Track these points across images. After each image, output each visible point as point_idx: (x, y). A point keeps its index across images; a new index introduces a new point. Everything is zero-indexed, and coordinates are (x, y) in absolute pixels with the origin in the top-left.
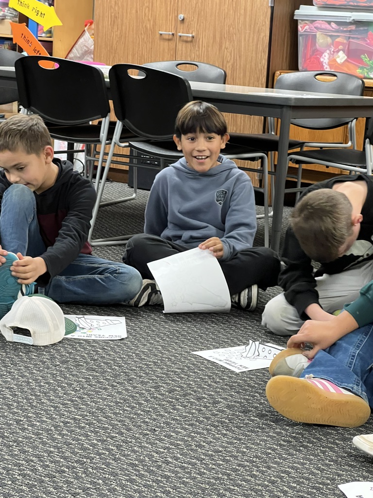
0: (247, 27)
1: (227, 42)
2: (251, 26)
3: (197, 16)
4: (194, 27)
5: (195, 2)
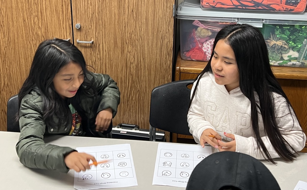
0: (150, 34)
1: (130, 47)
2: (153, 33)
3: (95, 24)
4: (93, 35)
5: (91, 12)
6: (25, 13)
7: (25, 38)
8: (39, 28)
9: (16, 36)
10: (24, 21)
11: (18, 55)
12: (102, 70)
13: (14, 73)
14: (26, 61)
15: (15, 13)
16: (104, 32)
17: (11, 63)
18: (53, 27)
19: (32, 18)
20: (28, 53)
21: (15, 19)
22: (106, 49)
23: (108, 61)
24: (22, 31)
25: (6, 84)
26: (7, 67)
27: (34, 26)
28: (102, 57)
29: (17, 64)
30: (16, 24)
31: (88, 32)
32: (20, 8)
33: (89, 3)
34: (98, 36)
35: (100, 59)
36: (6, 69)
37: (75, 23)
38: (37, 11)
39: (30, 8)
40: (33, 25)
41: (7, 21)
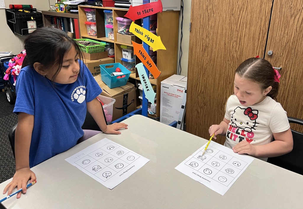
3: (287, 53)
4: (283, 62)
5: (285, 41)
6: (227, 38)
7: (223, 58)
8: (236, 51)
9: (216, 56)
10: (225, 44)
11: (215, 71)
12: (284, 95)
13: (209, 84)
14: (220, 76)
15: (219, 37)
16: (294, 60)
17: (208, 76)
18: (247, 51)
19: (231, 43)
20: (223, 70)
21: (218, 42)
22: (293, 77)
23: (292, 88)
24: (222, 52)
25: (202, 91)
26: (205, 78)
27: (232, 50)
28: (287, 83)
29: (213, 78)
30: (218, 46)
31: (279, 59)
32: (224, 34)
33: (286, 33)
34: (288, 64)
35: (284, 85)
36: (204, 80)
37: (268, 49)
38: (237, 37)
39: (232, 35)
40: (231, 48)
41: (212, 43)
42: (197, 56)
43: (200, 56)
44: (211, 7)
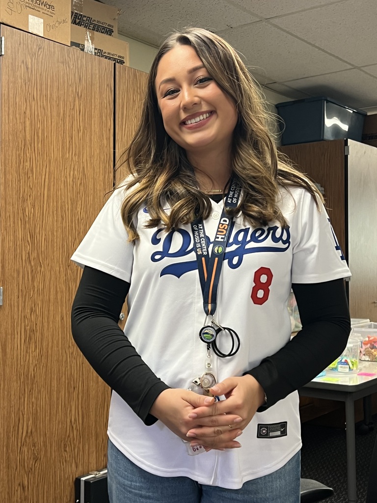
17: (39, 392)
30: (52, 326)
41: (41, 322)
42: (15, 355)
43: (22, 354)
44: (36, 255)
